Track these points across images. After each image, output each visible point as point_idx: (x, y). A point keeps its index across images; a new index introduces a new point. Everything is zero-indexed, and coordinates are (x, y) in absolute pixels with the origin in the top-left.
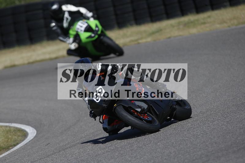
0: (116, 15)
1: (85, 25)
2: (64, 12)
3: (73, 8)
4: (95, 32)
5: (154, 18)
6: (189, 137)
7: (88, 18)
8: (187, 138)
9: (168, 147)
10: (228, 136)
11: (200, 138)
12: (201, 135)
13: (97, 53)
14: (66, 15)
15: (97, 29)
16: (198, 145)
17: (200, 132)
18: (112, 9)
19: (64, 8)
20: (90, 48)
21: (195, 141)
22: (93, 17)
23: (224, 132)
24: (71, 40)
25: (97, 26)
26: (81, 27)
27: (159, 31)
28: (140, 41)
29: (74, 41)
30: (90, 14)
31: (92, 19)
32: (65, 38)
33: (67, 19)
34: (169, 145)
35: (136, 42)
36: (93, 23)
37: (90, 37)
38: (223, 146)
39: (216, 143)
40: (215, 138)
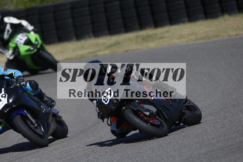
0: (75, 26)
1: (25, 39)
2: (6, 24)
3: (15, 21)
4: (35, 46)
5: (112, 30)
6: (146, 150)
7: (28, 32)
8: (143, 151)
9: (124, 159)
10: (184, 150)
11: (156, 151)
12: (157, 148)
13: (36, 67)
14: (8, 27)
15: (36, 43)
16: (154, 158)
17: (156, 145)
18: (70, 20)
19: (6, 20)
20: (29, 62)
21: (152, 154)
22: (33, 30)
23: (180, 146)
24: (11, 52)
25: (36, 40)
26: (21, 39)
27: (117, 44)
28: (98, 53)
29: (13, 53)
30: (31, 28)
31: (32, 33)
32: (4, 50)
33: (8, 31)
34: (125, 157)
35: (94, 54)
36: (33, 36)
37: (29, 50)
38: (179, 160)
39: (172, 157)
40: (171, 152)
